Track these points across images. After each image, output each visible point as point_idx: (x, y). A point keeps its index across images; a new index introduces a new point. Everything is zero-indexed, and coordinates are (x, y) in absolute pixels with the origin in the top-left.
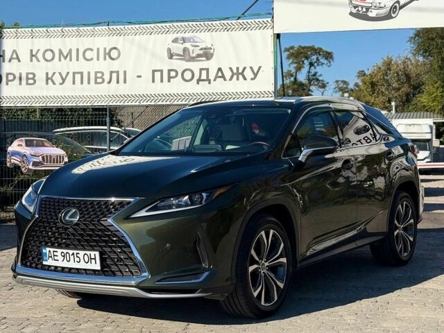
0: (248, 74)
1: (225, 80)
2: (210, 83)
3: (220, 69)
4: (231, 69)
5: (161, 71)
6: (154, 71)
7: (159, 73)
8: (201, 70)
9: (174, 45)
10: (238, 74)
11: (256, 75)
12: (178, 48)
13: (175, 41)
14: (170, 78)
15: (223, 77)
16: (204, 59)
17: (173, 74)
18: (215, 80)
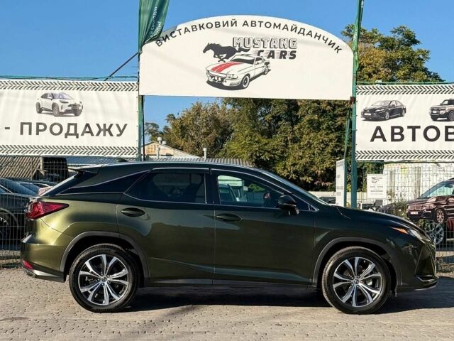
0: (115, 130)
1: (92, 135)
2: (77, 137)
3: (88, 125)
4: (98, 125)
5: (30, 124)
6: (22, 124)
7: (28, 126)
8: (69, 125)
9: (44, 100)
10: (105, 130)
11: (121, 132)
12: (47, 103)
13: (45, 96)
14: (38, 131)
15: (90, 132)
16: (73, 114)
17: (41, 127)
18: (82, 135)
